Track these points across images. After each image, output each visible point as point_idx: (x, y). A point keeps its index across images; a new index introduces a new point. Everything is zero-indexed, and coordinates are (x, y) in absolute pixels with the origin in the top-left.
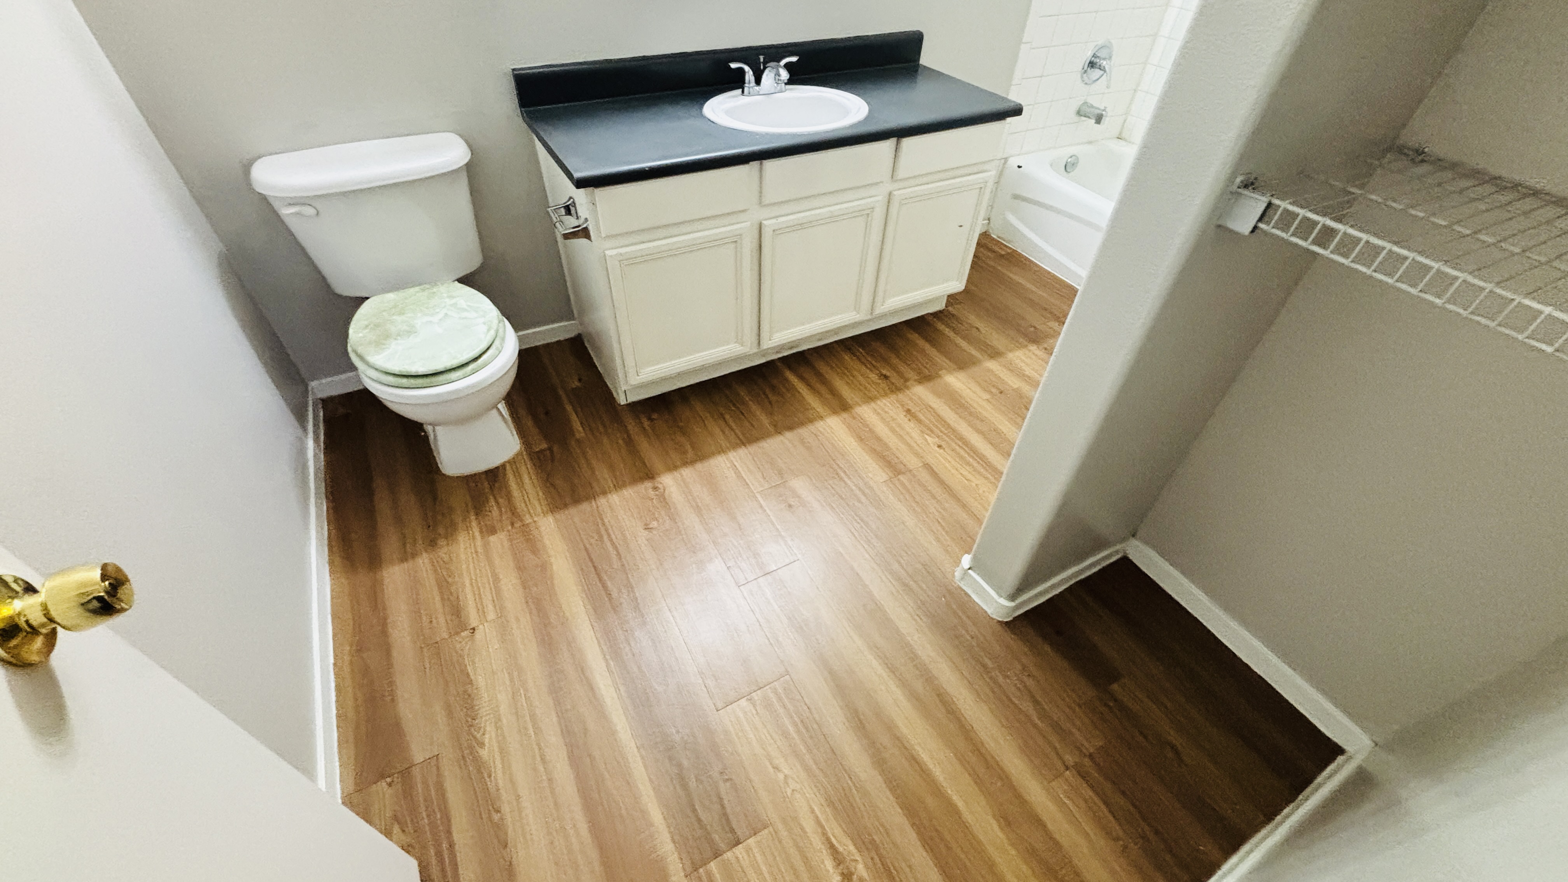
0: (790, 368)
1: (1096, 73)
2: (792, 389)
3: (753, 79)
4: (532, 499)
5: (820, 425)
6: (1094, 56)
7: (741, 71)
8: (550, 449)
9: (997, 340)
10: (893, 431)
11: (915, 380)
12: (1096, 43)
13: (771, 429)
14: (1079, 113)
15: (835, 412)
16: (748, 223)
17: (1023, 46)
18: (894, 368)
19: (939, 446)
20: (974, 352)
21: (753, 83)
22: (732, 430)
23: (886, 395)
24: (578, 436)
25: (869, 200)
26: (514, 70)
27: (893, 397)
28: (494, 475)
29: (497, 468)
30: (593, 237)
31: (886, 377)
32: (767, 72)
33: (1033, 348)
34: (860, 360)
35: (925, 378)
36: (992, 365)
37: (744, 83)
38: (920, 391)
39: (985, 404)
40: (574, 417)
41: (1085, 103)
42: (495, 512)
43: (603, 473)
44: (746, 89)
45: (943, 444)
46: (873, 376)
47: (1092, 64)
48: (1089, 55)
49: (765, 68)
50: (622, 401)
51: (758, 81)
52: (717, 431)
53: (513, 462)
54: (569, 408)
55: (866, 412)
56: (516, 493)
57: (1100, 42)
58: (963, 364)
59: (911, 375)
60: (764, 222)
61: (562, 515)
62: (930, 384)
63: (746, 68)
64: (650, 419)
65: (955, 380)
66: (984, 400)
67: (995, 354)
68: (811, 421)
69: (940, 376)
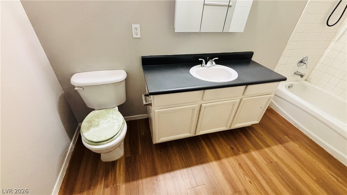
0: (204, 140)
1: (302, 64)
2: (203, 147)
3: (205, 63)
4: (121, 175)
5: (211, 164)
6: (302, 60)
7: (202, 61)
8: (131, 156)
9: (268, 140)
10: (234, 172)
11: (242, 152)
12: (303, 57)
13: (195, 162)
14: (295, 74)
15: (216, 160)
16: (198, 105)
17: (281, 57)
18: (235, 145)
19: (250, 182)
20: (261, 144)
21: (204, 64)
22: (184, 161)
23: (232, 156)
24: (139, 154)
25: (235, 100)
26: (142, 56)
27: (235, 157)
28: (114, 164)
29: (115, 161)
30: (152, 106)
31: (233, 149)
32: (209, 62)
33: (280, 145)
34: (225, 141)
35: (246, 152)
36: (267, 150)
37: (202, 64)
38: (243, 156)
39: (265, 166)
40: (140, 146)
41: (297, 71)
42: (110, 179)
43: (143, 171)
44: (202, 66)
45: (251, 181)
46: (229, 147)
47: (301, 62)
48: (301, 59)
49: (208, 61)
50: (154, 142)
51: (206, 64)
52: (178, 159)
53: (120, 159)
54: (139, 142)
55: (225, 161)
56: (118, 172)
57: (305, 56)
58: (258, 148)
59: (240, 149)
60: (202, 104)
61: (128, 184)
62: (247, 154)
63: (203, 60)
64: (160, 151)
65: (255, 154)
66: (265, 164)
67: (268, 146)
68: (208, 162)
69: (250, 152)
